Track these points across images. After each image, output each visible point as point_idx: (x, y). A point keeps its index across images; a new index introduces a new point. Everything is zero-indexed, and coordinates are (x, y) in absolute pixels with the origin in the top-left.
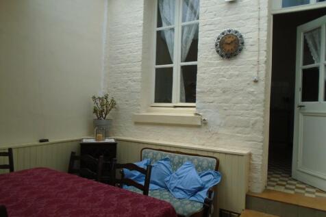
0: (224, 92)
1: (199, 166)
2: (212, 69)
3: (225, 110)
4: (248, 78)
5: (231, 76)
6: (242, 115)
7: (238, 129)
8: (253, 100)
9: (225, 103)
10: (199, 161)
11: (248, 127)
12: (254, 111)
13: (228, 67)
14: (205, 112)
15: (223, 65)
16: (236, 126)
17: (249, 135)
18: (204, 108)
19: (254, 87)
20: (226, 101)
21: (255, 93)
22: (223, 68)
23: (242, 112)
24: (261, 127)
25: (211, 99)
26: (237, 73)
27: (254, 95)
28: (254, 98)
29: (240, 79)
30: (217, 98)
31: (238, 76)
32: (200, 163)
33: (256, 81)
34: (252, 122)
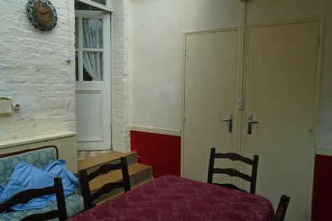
0: (38, 70)
1: (37, 162)
2: (21, 39)
3: (41, 91)
4: (61, 57)
5: (44, 52)
6: (57, 96)
7: (54, 111)
8: (67, 81)
9: (40, 83)
10: (33, 156)
11: (63, 107)
12: (68, 91)
13: (40, 41)
14: (14, 95)
15: (34, 38)
16: (53, 109)
17: (65, 116)
18: (14, 90)
19: (68, 67)
20: (41, 81)
21: (69, 73)
22: (34, 40)
23: (58, 92)
24: (74, 107)
25: (22, 78)
26: (50, 50)
27: (68, 76)
28: (67, 78)
29: (54, 57)
30: (29, 77)
31: (51, 53)
32: (37, 159)
33: (68, 62)
34: (67, 102)
